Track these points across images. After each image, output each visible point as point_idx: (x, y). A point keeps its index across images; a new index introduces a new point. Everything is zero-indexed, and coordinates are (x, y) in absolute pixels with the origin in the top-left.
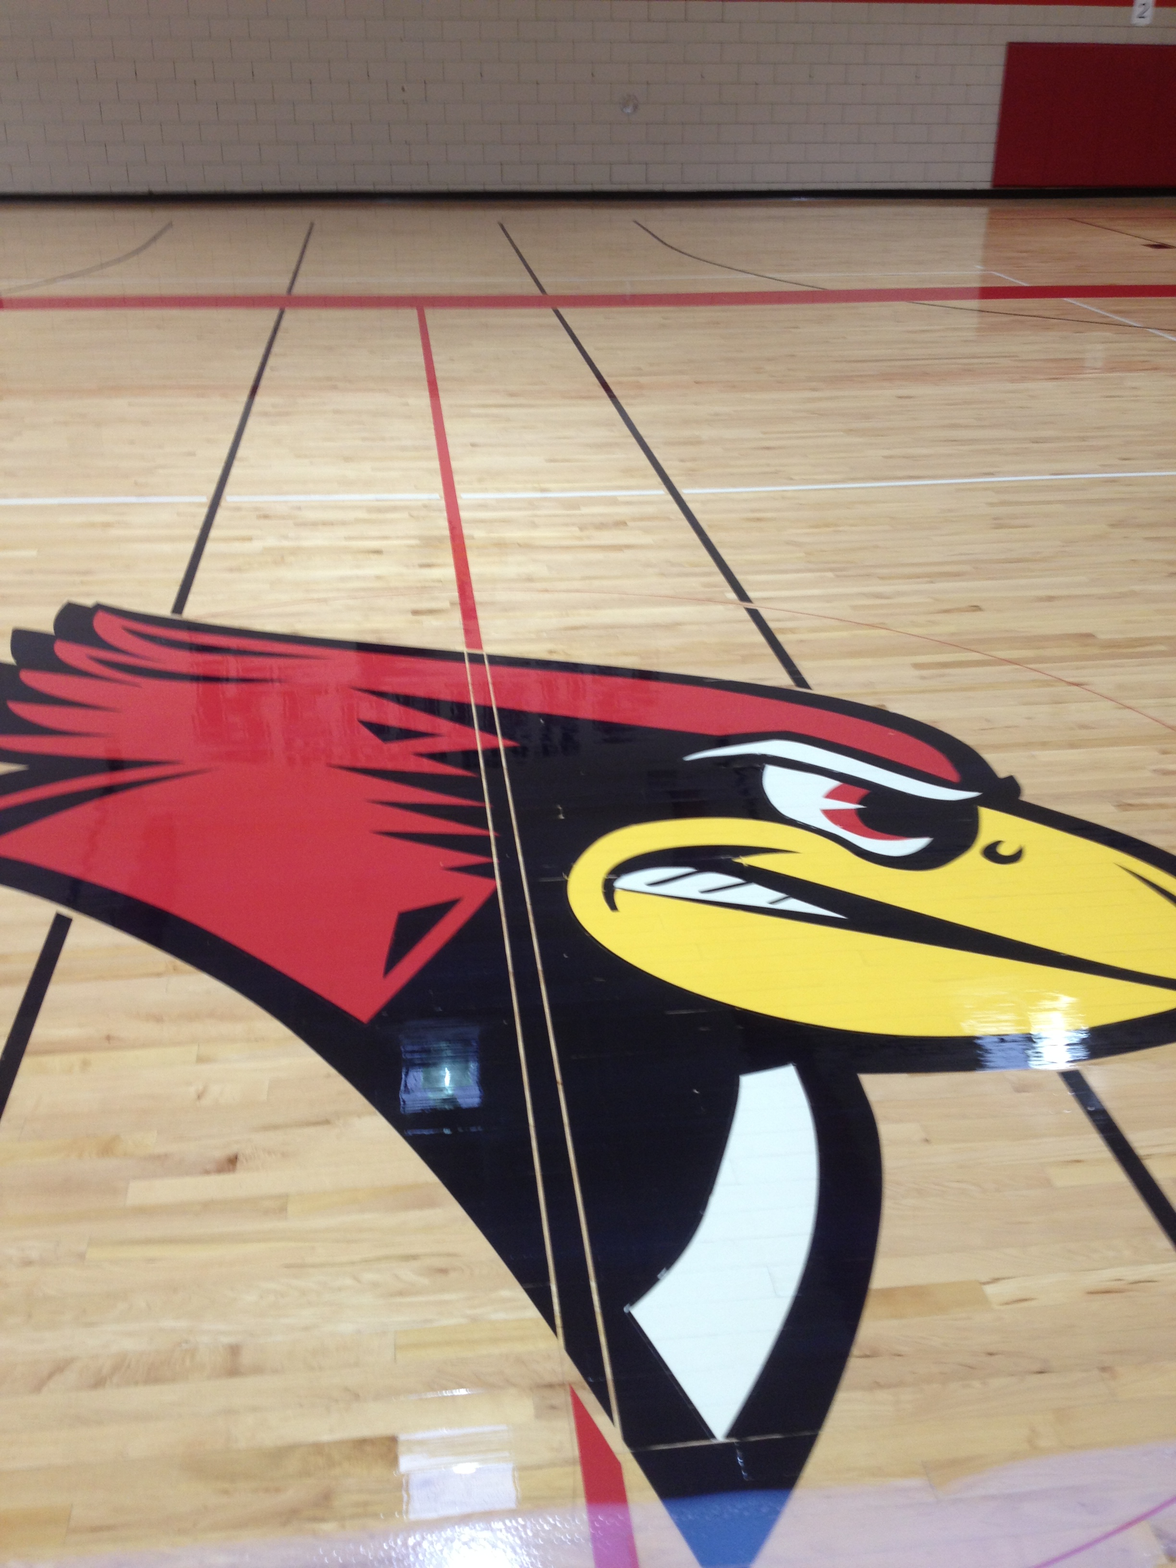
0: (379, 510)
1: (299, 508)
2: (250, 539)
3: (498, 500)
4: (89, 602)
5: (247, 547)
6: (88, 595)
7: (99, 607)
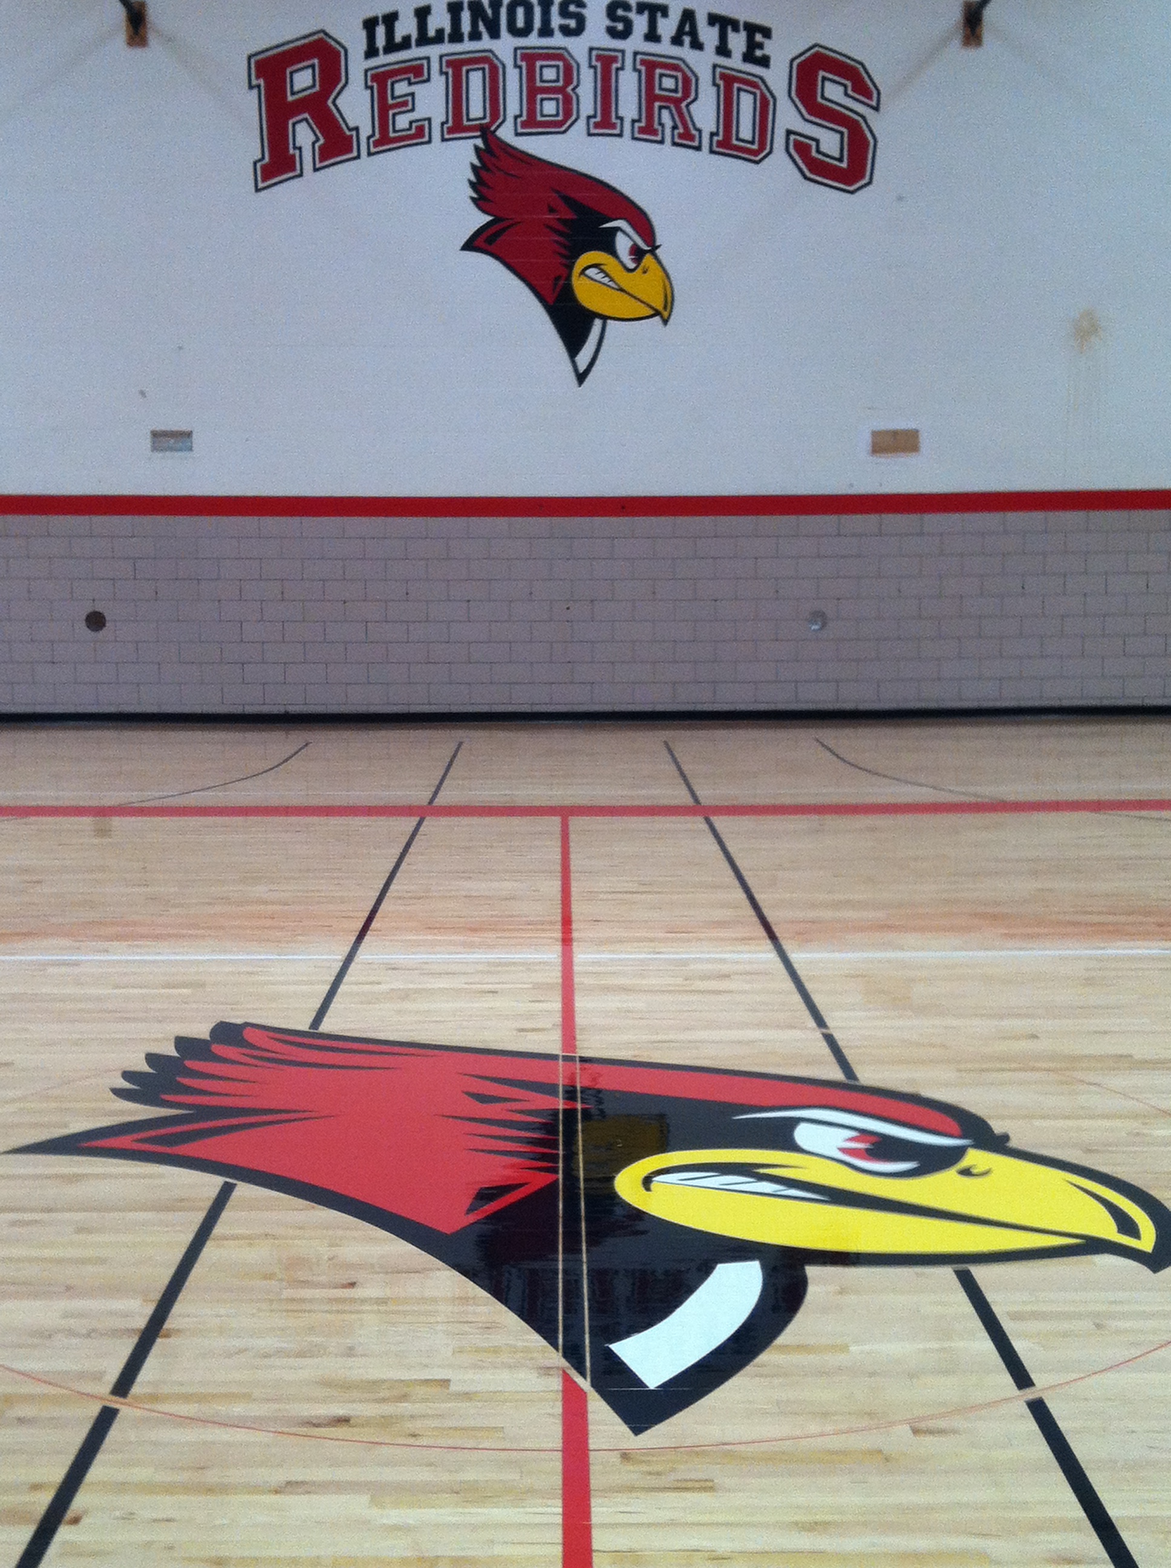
0: (499, 964)
1: (427, 963)
2: (379, 983)
3: (612, 960)
4: (239, 1021)
5: (376, 988)
6: (238, 1017)
7: (247, 1024)
